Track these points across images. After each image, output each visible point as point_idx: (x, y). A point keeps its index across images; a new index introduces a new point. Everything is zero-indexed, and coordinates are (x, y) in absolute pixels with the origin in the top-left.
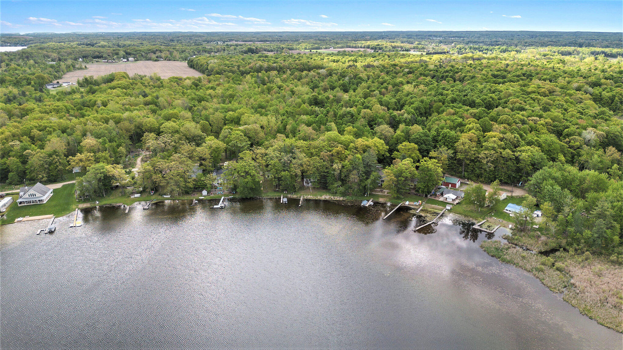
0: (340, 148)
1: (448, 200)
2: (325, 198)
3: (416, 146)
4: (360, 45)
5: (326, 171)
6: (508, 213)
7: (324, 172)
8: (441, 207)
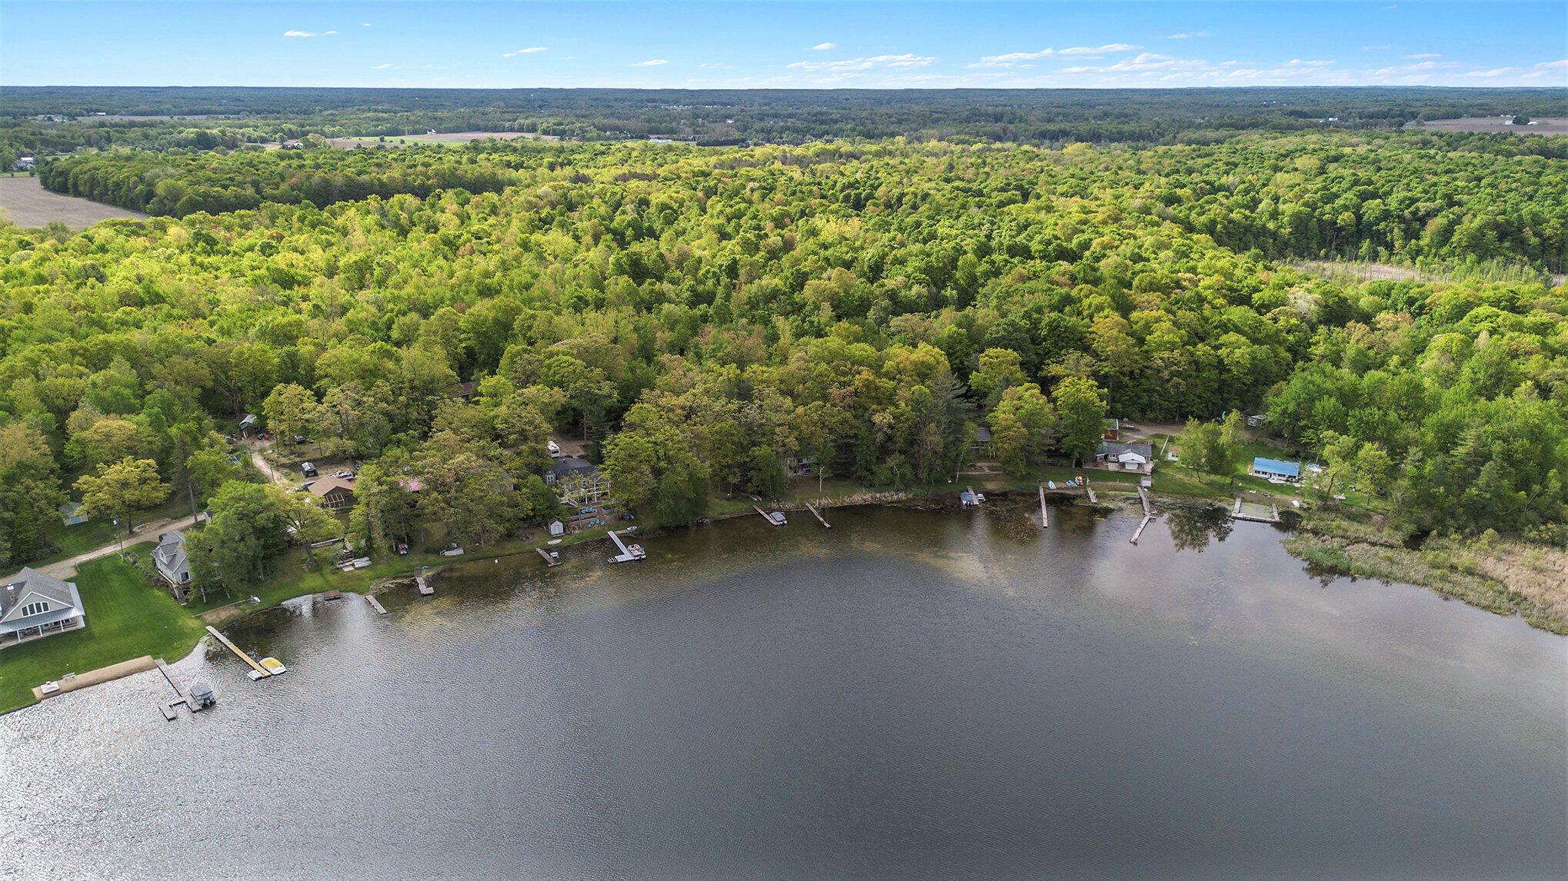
0: (866, 374)
1: (1128, 467)
2: (865, 500)
3: (1011, 354)
4: (507, 124)
5: (852, 433)
6: (1261, 478)
7: (847, 436)
8: (1126, 484)
